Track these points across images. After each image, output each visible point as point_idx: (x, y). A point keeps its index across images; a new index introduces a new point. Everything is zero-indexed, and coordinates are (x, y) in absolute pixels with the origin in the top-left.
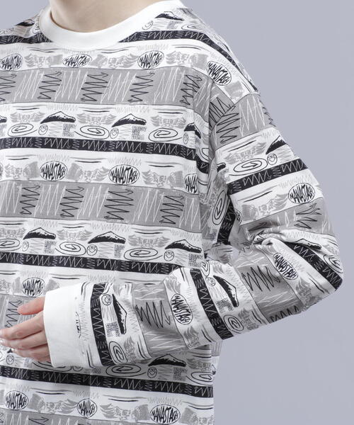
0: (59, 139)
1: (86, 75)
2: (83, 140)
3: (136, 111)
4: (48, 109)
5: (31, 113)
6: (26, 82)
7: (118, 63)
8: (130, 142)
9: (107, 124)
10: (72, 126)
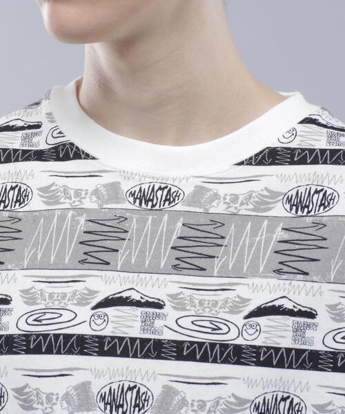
0: (133, 340)
1: (180, 224)
2: (183, 342)
3: (297, 293)
4: (105, 284)
5: (69, 289)
6: (45, 232)
7: (242, 204)
8: (289, 350)
9: (232, 312)
10: (158, 316)
